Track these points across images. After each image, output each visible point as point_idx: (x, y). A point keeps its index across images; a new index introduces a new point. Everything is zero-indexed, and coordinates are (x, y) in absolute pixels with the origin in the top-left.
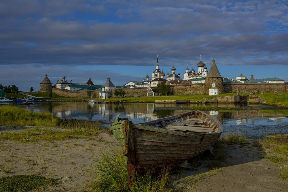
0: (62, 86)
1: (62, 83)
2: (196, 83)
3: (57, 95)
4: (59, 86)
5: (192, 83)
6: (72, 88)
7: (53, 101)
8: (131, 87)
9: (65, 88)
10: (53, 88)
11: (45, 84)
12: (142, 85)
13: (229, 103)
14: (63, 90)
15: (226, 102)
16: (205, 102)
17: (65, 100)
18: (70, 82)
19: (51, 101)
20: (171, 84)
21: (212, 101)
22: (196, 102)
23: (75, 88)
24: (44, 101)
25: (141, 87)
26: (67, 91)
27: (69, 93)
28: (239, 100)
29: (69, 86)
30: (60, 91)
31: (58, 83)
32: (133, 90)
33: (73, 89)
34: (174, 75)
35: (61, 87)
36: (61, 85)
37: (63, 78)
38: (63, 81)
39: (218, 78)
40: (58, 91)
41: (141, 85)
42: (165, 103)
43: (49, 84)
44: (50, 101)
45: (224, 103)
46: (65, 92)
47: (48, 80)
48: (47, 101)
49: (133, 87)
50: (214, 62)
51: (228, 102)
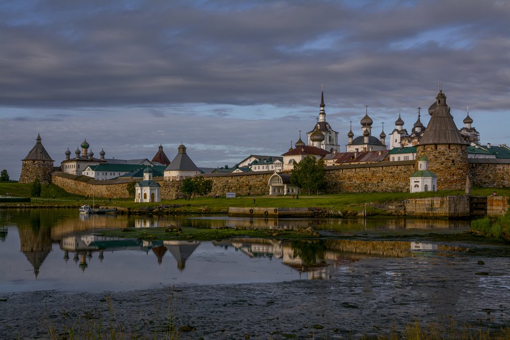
0: (78, 167)
1: (77, 161)
2: (402, 159)
3: (62, 192)
4: (71, 169)
5: (391, 160)
6: (100, 173)
7: (35, 207)
8: (235, 172)
9: (83, 173)
10: (57, 172)
11: (34, 161)
12: (265, 166)
13: (437, 218)
14: (79, 178)
15: (428, 214)
16: (363, 214)
17: (67, 205)
18: (99, 157)
19: (28, 207)
20: (336, 162)
21: (389, 212)
22: (340, 213)
23: (109, 173)
24: (10, 207)
25: (261, 170)
26: (87, 180)
27: (91, 185)
28: (468, 209)
29: (93, 168)
30: (69, 181)
31: (69, 160)
32: (238, 178)
33: (101, 176)
34: (366, 140)
35: (75, 169)
36: (74, 164)
37: (83, 147)
38: (81, 155)
39: (449, 145)
40: (65, 180)
41: (261, 166)
42: (251, 215)
43: (44, 161)
44: (26, 207)
45: (423, 218)
46: (82, 183)
47: (44, 151)
48: (18, 205)
49: (241, 171)
50: (442, 100)
51: (433, 214)
